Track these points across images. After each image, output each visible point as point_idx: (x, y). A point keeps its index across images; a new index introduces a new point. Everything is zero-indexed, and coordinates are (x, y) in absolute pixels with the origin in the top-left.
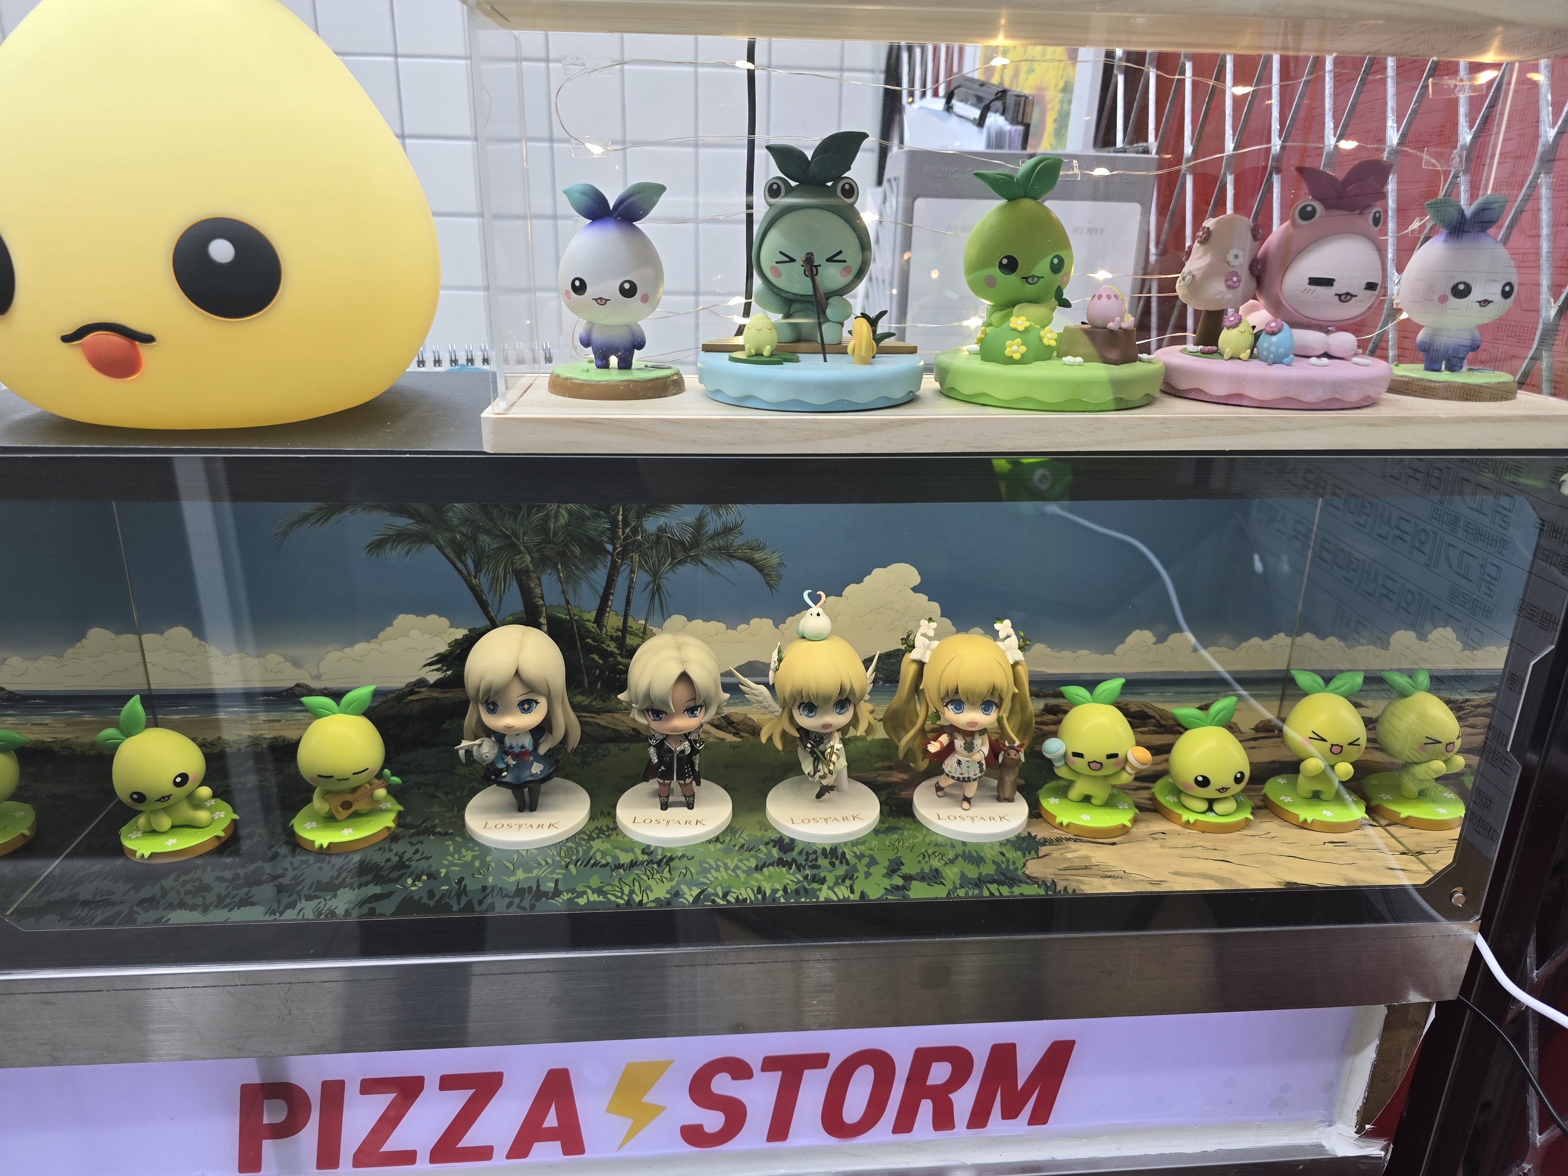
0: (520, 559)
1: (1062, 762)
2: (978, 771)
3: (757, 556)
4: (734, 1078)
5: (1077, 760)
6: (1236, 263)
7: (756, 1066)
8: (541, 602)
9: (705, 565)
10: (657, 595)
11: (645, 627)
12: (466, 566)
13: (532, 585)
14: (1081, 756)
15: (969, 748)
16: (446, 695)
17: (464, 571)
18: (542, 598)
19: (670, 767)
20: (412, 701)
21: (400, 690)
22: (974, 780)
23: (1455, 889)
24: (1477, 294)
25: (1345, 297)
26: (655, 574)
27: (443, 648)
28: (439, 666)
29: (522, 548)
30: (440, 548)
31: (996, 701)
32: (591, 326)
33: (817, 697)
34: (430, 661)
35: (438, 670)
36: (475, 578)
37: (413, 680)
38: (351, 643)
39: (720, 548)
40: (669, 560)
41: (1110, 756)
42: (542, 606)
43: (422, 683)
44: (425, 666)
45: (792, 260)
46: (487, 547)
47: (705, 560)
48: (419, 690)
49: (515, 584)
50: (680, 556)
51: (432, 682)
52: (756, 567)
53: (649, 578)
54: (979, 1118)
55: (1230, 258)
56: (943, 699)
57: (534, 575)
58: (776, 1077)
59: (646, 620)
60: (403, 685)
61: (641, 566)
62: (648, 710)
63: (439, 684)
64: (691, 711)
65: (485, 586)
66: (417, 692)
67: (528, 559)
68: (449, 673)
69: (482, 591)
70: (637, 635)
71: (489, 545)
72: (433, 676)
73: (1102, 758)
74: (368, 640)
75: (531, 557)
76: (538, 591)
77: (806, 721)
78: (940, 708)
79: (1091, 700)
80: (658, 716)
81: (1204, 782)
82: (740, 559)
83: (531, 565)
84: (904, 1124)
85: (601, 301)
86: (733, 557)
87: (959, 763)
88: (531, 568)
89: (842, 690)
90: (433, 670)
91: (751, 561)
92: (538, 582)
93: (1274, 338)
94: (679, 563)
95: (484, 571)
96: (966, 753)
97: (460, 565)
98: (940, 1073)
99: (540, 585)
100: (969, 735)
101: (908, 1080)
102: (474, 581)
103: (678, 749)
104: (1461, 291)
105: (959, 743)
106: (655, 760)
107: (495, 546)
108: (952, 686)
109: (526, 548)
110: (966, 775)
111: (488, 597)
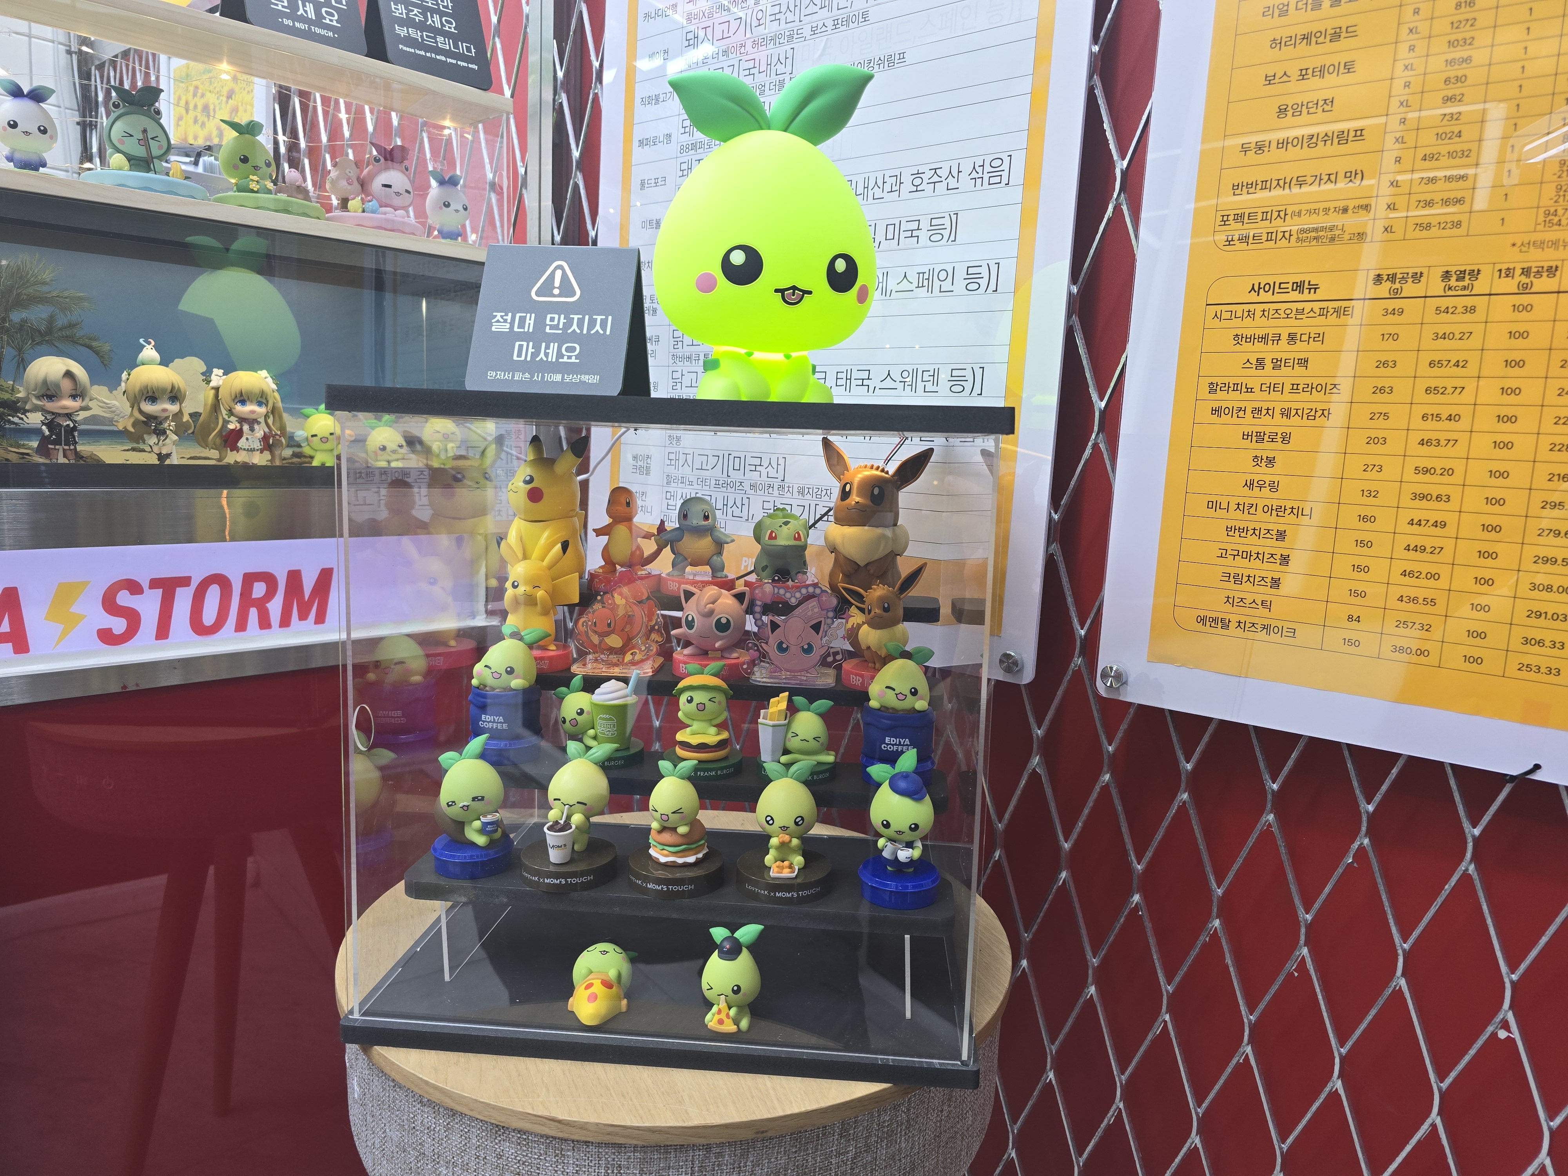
1: (306, 444)
2: (259, 445)
3: (94, 344)
4: (131, 594)
5: (314, 438)
6: (349, 174)
7: (145, 585)
9: (57, 347)
10: (21, 365)
14: (316, 435)
15: (252, 430)
22: (258, 450)
24: (453, 206)
25: (398, 194)
26: (20, 350)
31: (264, 401)
32: (13, 151)
39: (67, 337)
40: (30, 342)
41: (331, 434)
45: (131, 136)
47: (57, 344)
50: (38, 339)
52: (94, 351)
53: (15, 353)
54: (285, 622)
55: (347, 172)
56: (234, 400)
58: (159, 592)
59: (14, 381)
61: (8, 344)
64: (74, 397)
70: (7, 392)
73: (328, 435)
78: (232, 405)
79: (317, 413)
80: (51, 399)
81: (384, 448)
82: (81, 345)
84: (241, 626)
85: (27, 133)
86: (77, 343)
87: (247, 439)
91: (89, 347)
93: (370, 203)
94: (37, 344)
96: (250, 432)
98: (259, 590)
100: (252, 422)
101: (241, 595)
103: (65, 424)
104: (447, 205)
105: (246, 428)
106: (47, 433)
108: (238, 391)
110: (252, 447)
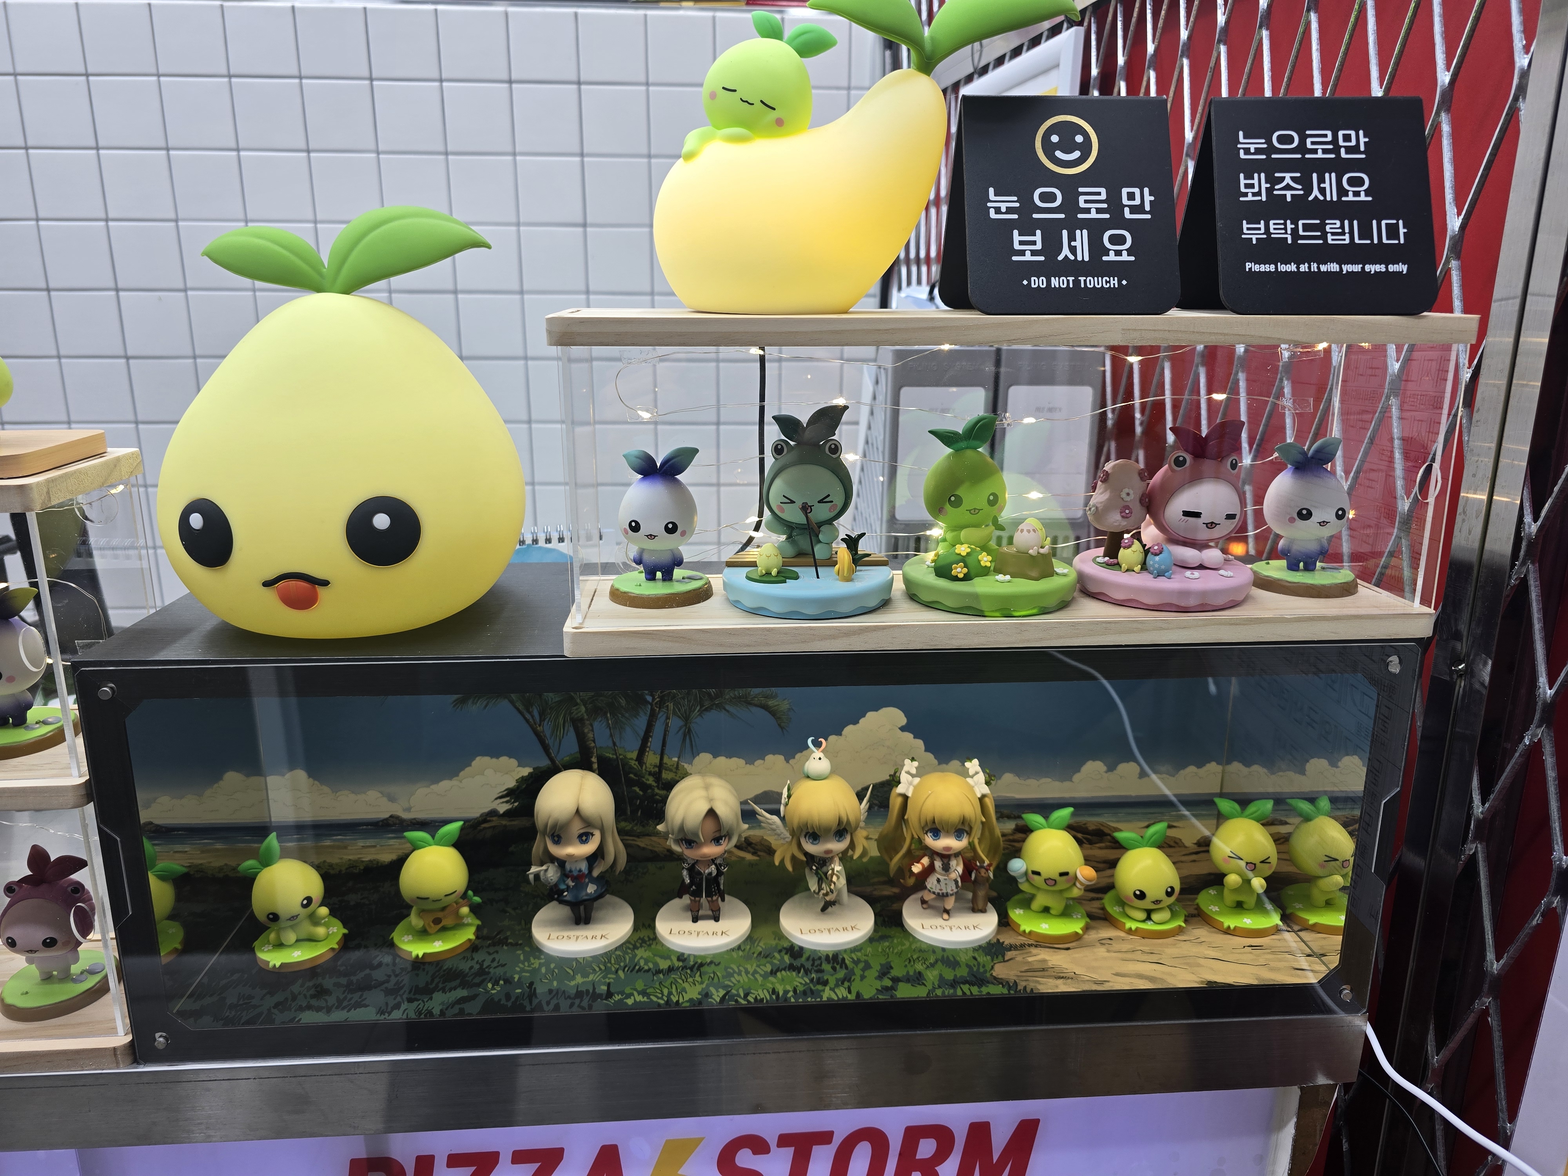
0: (577, 709)
2: (954, 888)
3: (771, 703)
4: (754, 1153)
5: (1036, 877)
6: (1128, 499)
7: (773, 1142)
8: (593, 745)
9: (728, 711)
10: (688, 737)
11: (678, 763)
12: (533, 717)
13: (586, 731)
14: (1038, 874)
15: (946, 868)
16: (513, 823)
17: (531, 720)
18: (594, 741)
19: (700, 886)
20: (485, 828)
21: (476, 819)
22: (952, 895)
23: (1344, 987)
24: (1317, 517)
25: (1211, 525)
26: (686, 719)
27: (512, 784)
28: (508, 799)
29: (578, 701)
30: (512, 702)
31: (967, 828)
32: (642, 551)
33: (820, 828)
34: (501, 794)
35: (507, 802)
36: (540, 726)
37: (486, 810)
38: (437, 781)
39: (740, 697)
40: (698, 708)
41: (1062, 874)
42: (594, 747)
43: (493, 813)
44: (496, 799)
45: (792, 502)
46: (550, 700)
47: (727, 707)
48: (491, 819)
49: (572, 729)
50: (707, 704)
51: (501, 812)
52: (770, 712)
53: (681, 723)
55: (1124, 495)
56: (923, 828)
57: (587, 722)
58: (789, 1152)
59: (679, 758)
60: (478, 815)
61: (674, 713)
62: (682, 840)
63: (507, 814)
64: (717, 840)
65: (548, 733)
66: (490, 821)
67: (583, 709)
68: (516, 804)
69: (545, 736)
70: (671, 770)
71: (552, 699)
72: (503, 808)
73: (1055, 876)
74: (450, 778)
75: (586, 707)
76: (590, 735)
77: (810, 848)
78: (921, 836)
79: (1046, 826)
80: (690, 845)
81: (1141, 896)
82: (756, 705)
83: (585, 715)
85: (651, 537)
86: (750, 704)
87: (938, 881)
88: (586, 717)
89: (840, 822)
90: (503, 802)
91: (765, 707)
92: (591, 728)
93: (1157, 558)
94: (706, 710)
95: (547, 719)
96: (943, 872)
97: (528, 716)
98: (926, 1148)
99: (593, 730)
100: (946, 857)
101: (900, 1154)
102: (538, 728)
103: (707, 871)
104: (1305, 515)
105: (938, 864)
106: (688, 881)
107: (557, 699)
108: (929, 818)
109: (582, 700)
110: (944, 891)
111: (549, 741)
